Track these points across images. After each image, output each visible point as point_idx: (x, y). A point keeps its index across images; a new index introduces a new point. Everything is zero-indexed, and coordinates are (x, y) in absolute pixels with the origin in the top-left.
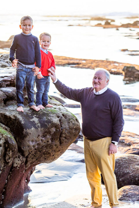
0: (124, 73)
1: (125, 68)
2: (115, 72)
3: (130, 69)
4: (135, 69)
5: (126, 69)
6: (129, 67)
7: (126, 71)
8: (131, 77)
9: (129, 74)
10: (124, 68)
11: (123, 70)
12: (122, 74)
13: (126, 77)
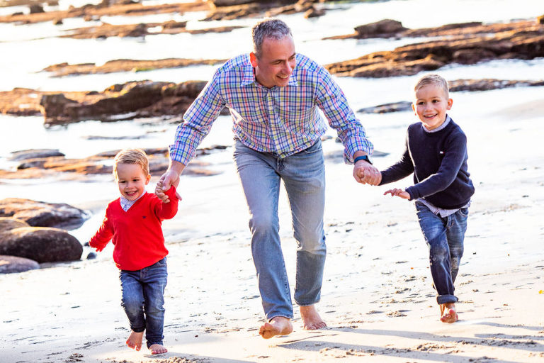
0: (43, 110)
1: (45, 99)
2: (25, 110)
3: (54, 100)
4: (65, 99)
5: (47, 101)
6: (53, 96)
7: (46, 105)
8: (57, 115)
9: (54, 109)
10: (42, 100)
11: (42, 104)
12: (39, 112)
13: (48, 116)
